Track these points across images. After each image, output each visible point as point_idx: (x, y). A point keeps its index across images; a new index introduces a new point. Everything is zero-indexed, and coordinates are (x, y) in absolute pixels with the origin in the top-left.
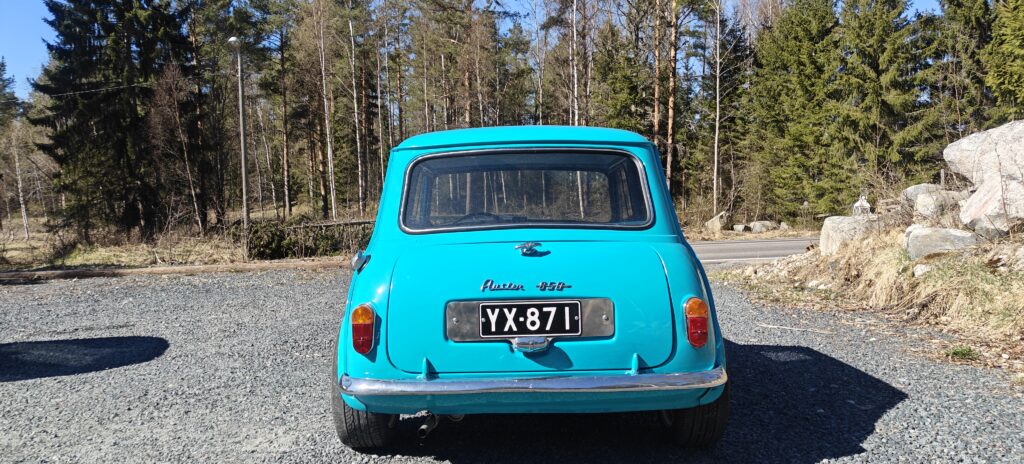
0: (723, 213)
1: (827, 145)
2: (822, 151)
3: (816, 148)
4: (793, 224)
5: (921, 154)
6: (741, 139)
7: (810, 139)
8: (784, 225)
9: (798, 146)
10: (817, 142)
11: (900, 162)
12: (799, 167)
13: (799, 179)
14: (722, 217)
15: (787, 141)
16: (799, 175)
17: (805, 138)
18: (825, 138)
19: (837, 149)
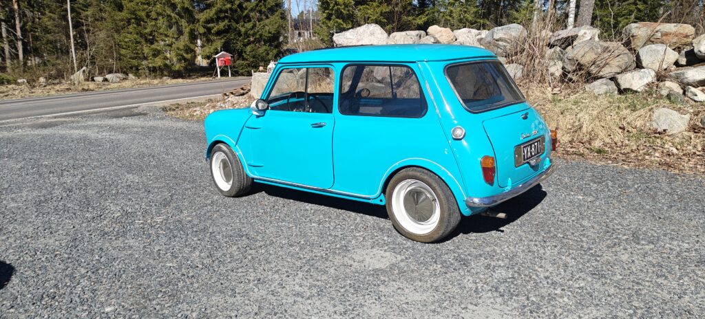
0: (84, 68)
1: (156, 19)
2: (153, 23)
3: (148, 21)
4: (138, 75)
5: (215, 29)
6: (84, 11)
7: (143, 14)
8: (131, 76)
9: (133, 18)
10: (148, 16)
11: (205, 33)
12: (137, 34)
13: (137, 42)
14: (84, 71)
15: (124, 14)
16: (138, 40)
17: (138, 13)
18: (153, 15)
19: (162, 22)
